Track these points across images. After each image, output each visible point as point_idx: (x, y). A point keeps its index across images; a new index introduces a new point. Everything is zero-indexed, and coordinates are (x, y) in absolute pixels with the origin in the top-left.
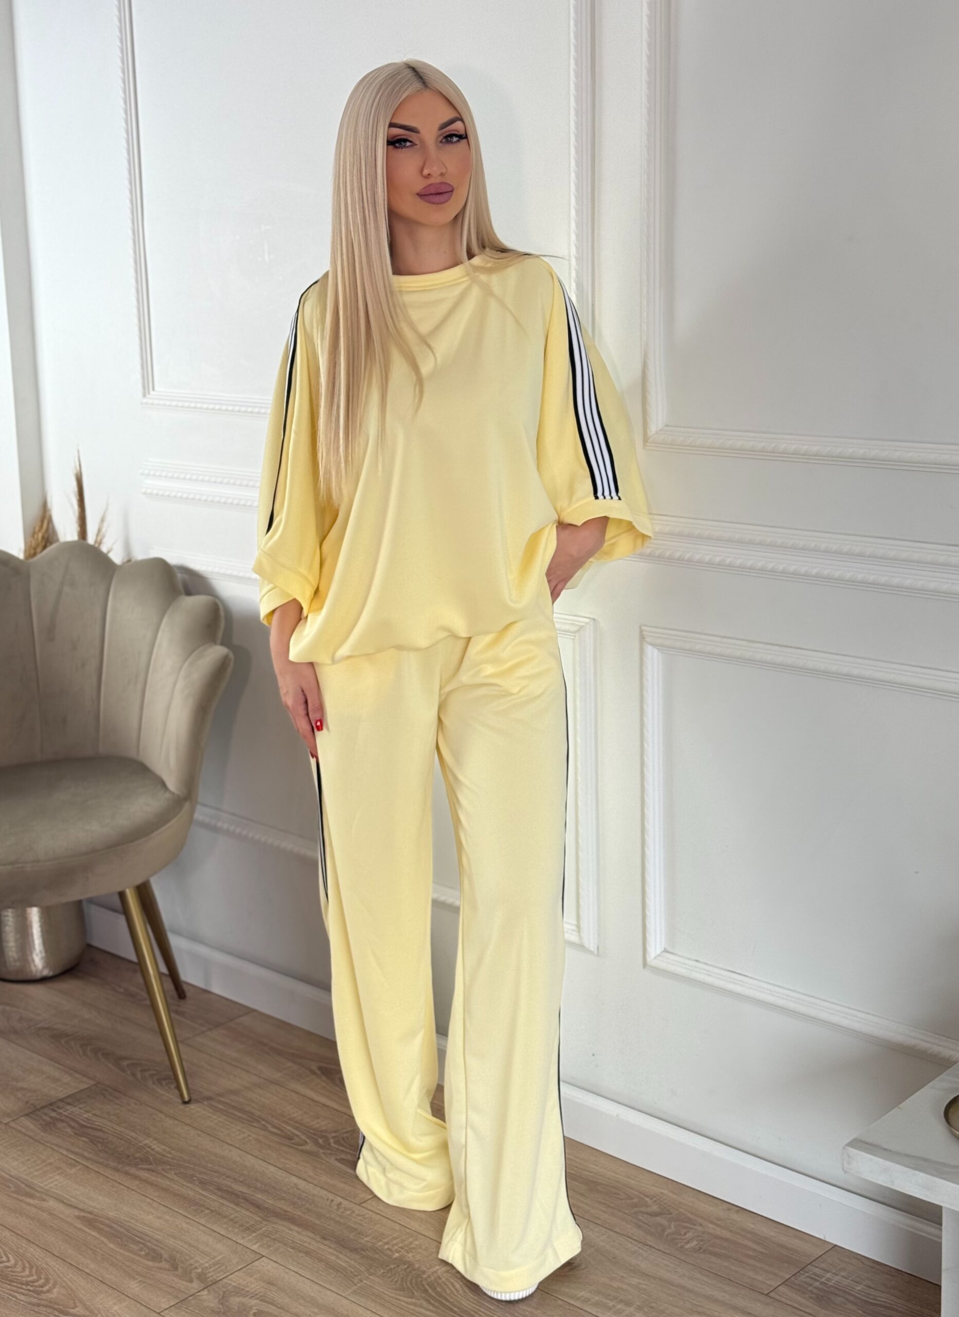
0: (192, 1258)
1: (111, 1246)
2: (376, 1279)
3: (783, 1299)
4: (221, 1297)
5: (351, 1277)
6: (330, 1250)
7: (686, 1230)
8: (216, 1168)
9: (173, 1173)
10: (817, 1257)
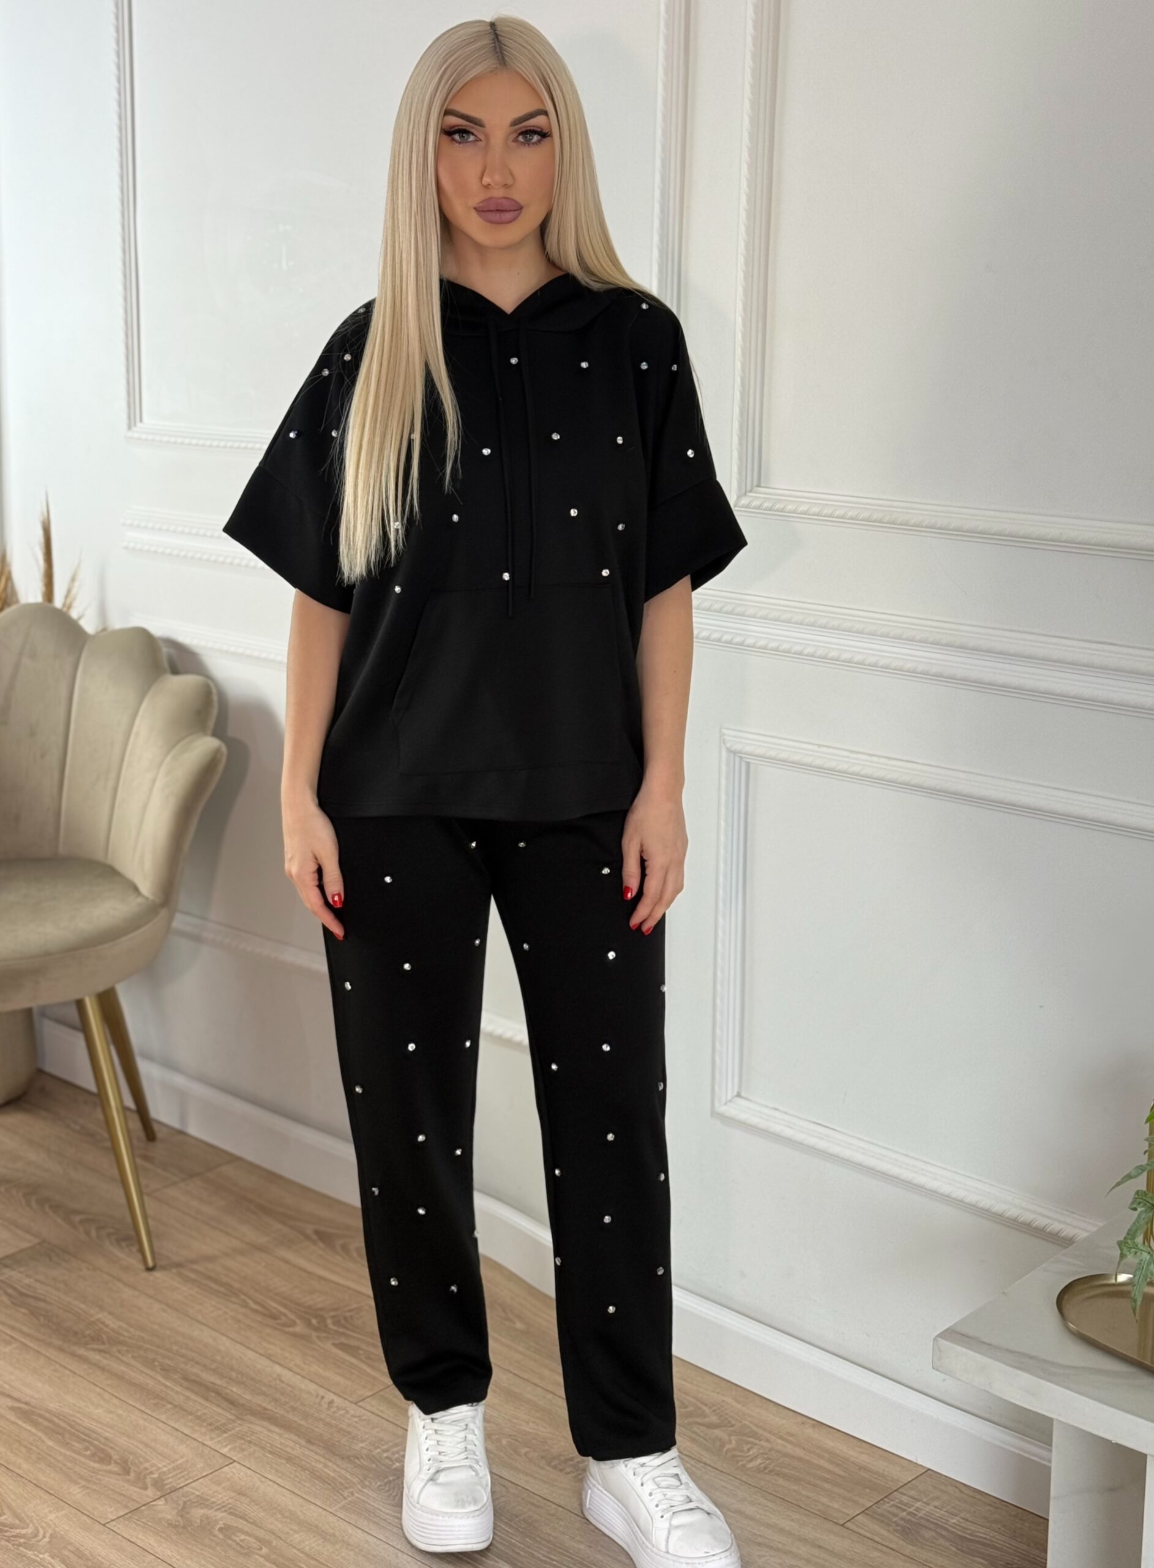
0: (147, 1461)
1: (50, 1443)
2: (370, 1493)
3: (862, 1532)
4: (180, 1508)
5: (341, 1489)
6: (317, 1457)
7: (749, 1446)
8: (184, 1351)
9: (130, 1355)
10: (906, 1482)
